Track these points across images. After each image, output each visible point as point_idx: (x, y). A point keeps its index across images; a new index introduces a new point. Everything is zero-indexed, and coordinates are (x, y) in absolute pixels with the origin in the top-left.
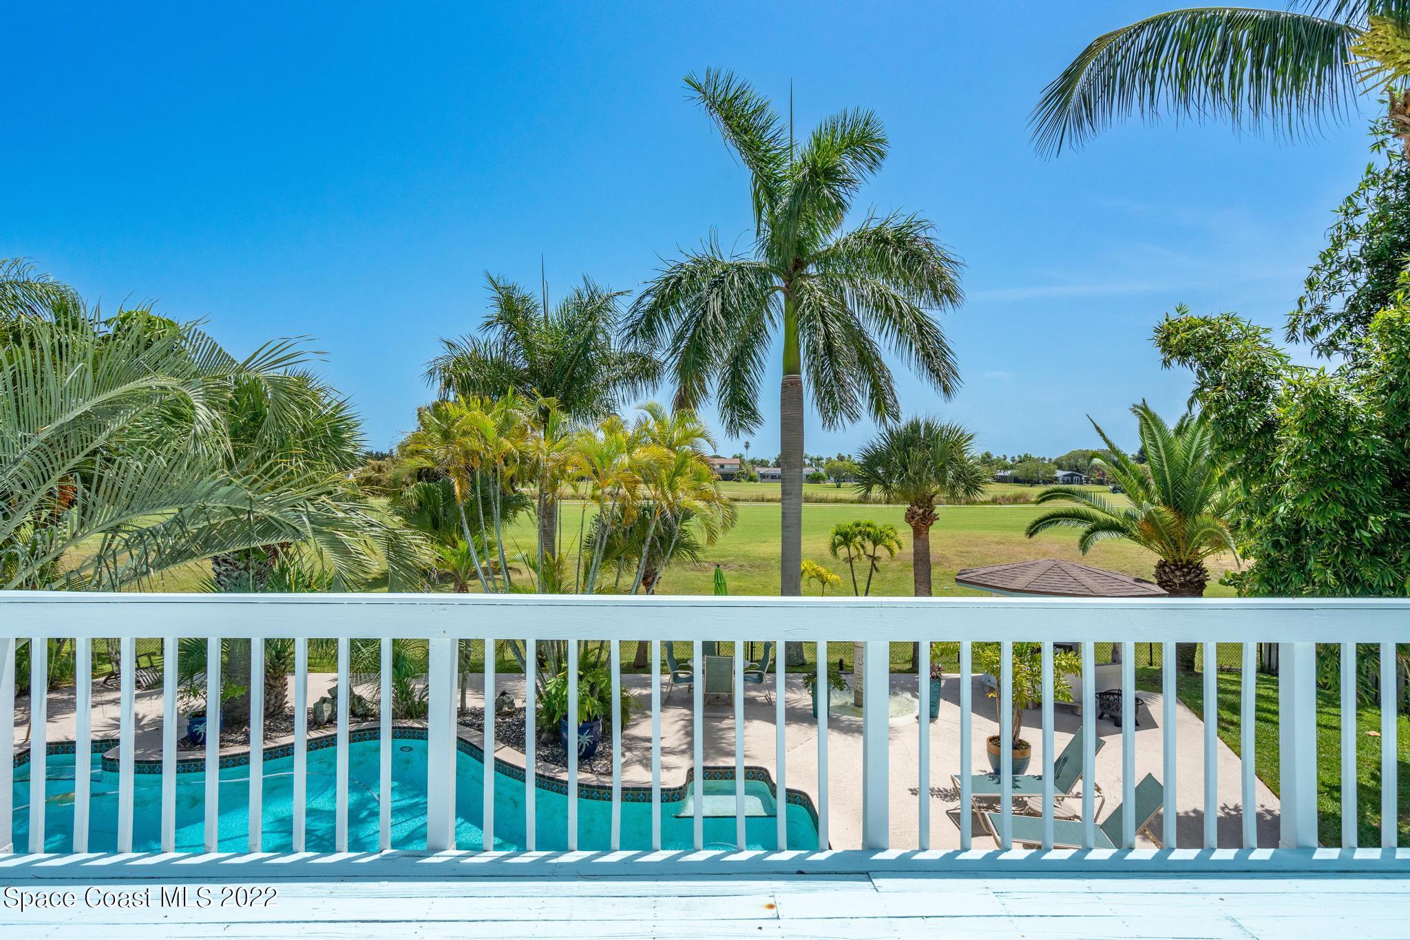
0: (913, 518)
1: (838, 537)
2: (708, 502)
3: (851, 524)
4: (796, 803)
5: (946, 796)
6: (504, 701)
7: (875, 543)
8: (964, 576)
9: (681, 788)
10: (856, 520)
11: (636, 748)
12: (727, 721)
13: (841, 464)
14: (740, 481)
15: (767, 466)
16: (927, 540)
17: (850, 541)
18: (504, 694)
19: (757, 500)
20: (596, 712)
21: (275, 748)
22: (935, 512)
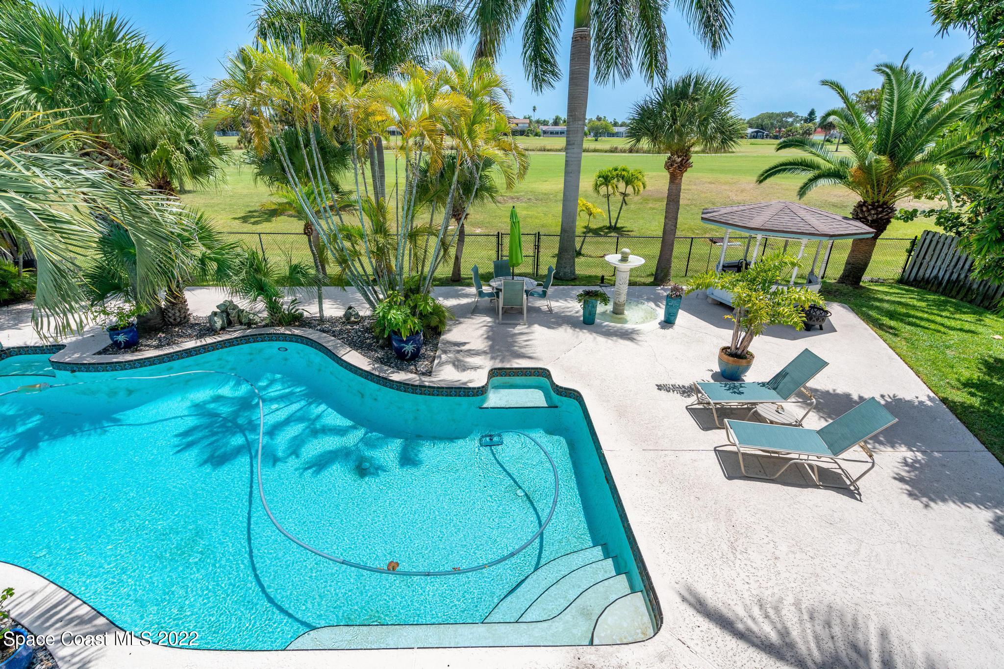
0: (672, 165)
1: (601, 179)
2: (505, 150)
3: (611, 169)
4: (571, 397)
5: (684, 392)
6: (350, 313)
7: (627, 184)
8: (709, 215)
9: (483, 387)
10: (615, 166)
11: (450, 351)
12: (519, 327)
13: (599, 123)
14: (528, 136)
15: (547, 125)
16: (680, 184)
17: (609, 182)
18: (350, 308)
19: (540, 150)
20: (417, 328)
21: (180, 351)
22: (691, 161)
